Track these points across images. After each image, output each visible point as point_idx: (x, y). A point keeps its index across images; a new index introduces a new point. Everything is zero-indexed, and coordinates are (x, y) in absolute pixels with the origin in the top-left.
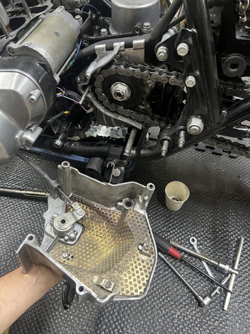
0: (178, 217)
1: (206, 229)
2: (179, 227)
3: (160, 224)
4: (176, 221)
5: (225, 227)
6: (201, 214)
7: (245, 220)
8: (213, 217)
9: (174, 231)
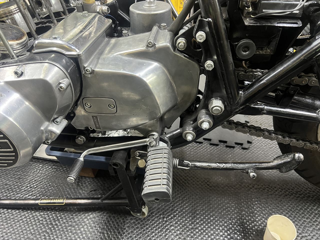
0: (204, 212)
1: (234, 221)
2: (207, 222)
3: (187, 222)
4: (203, 216)
5: (252, 217)
6: (226, 206)
7: (270, 207)
8: (238, 208)
9: (202, 227)
